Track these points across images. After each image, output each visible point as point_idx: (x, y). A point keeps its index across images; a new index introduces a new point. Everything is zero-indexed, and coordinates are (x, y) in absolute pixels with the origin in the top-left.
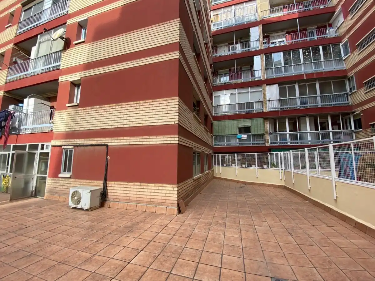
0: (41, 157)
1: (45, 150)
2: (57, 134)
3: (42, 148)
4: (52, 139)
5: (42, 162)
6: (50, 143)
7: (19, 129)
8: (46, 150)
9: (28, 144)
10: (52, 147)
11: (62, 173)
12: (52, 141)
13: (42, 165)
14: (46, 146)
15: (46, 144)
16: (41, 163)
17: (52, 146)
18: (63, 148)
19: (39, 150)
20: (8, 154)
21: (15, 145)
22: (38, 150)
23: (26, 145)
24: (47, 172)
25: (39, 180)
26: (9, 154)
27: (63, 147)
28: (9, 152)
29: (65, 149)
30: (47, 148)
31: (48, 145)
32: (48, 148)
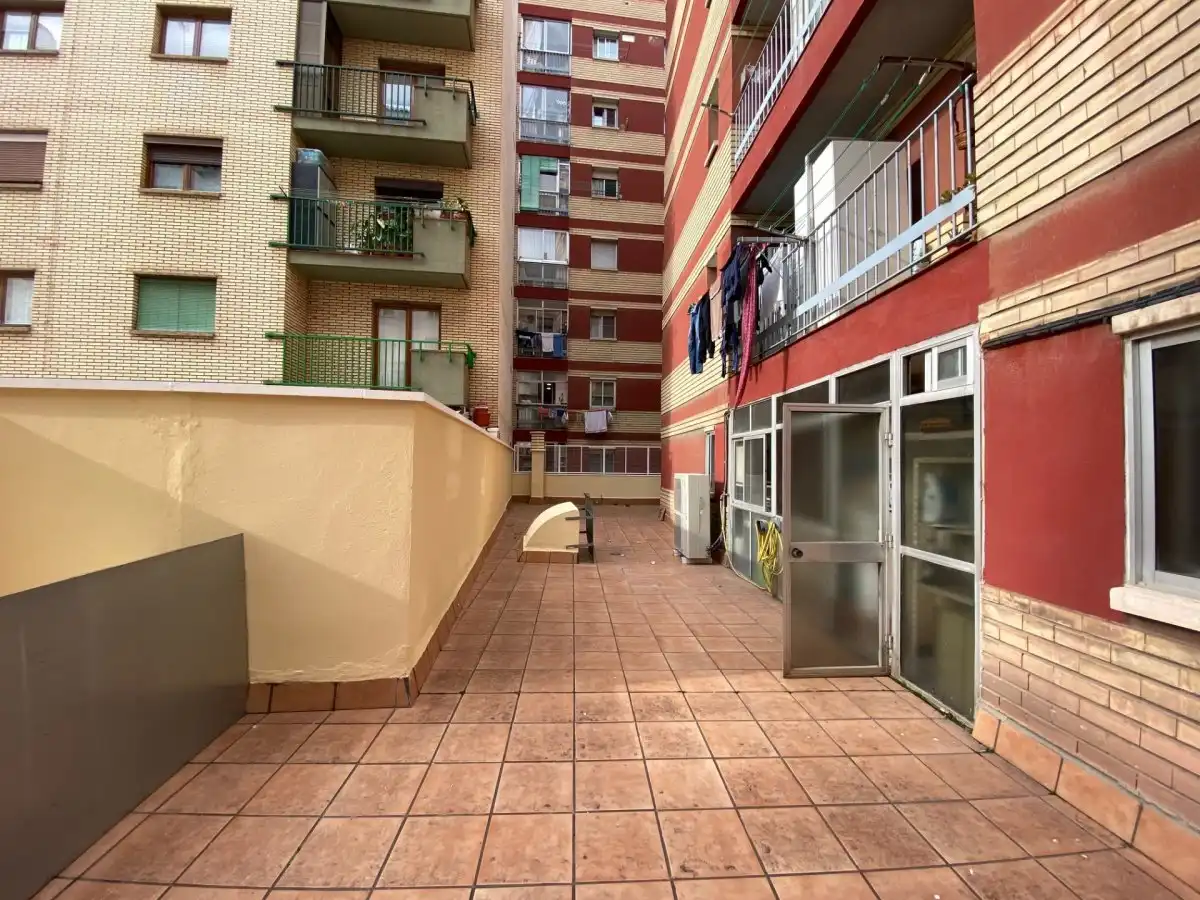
0: (910, 436)
1: (935, 390)
2: (1017, 242)
3: (915, 383)
4: (986, 297)
5: (925, 468)
6: (972, 328)
7: (788, 321)
8: (940, 388)
9: (832, 379)
10: (994, 353)
11: (1139, 579)
12: (986, 309)
13: (923, 486)
14: (941, 356)
15: (933, 348)
16: (916, 474)
17: (989, 347)
18: (1124, 336)
19: (898, 397)
20: (764, 437)
21: (781, 394)
22: (886, 397)
23: (826, 384)
24: (969, 540)
25: (914, 587)
26: (769, 436)
27: (1121, 323)
28: (766, 431)
29: (1137, 335)
30: (946, 369)
31: (953, 352)
32: (954, 373)
